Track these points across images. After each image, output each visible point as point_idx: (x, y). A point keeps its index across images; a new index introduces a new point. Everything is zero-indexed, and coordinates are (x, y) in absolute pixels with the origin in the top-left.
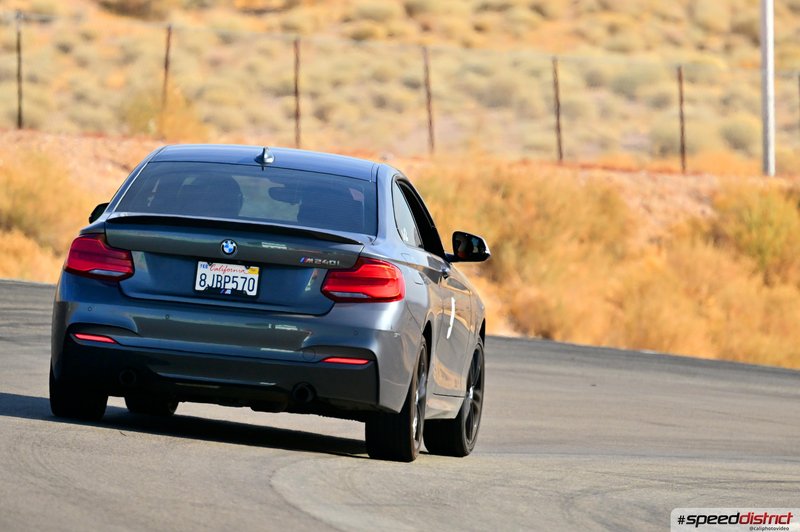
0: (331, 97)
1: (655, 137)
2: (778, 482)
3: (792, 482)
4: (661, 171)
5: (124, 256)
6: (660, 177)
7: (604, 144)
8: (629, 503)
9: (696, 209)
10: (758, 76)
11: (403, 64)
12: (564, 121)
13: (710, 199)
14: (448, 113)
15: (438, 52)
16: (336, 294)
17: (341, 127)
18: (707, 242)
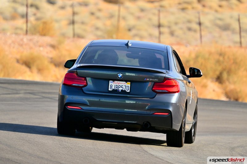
5: (83, 79)
16: (157, 91)
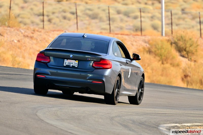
0: (52, 16)
1: (134, 26)
2: (165, 114)
3: (169, 114)
4: (136, 35)
5: (48, 58)
6: (135, 37)
7: (121, 28)
8: (127, 119)
9: (144, 45)
10: (160, 11)
11: (70, 8)
12: (111, 23)
13: (148, 42)
14: (82, 21)
15: (79, 5)
17: (55, 24)
18: (147, 53)
